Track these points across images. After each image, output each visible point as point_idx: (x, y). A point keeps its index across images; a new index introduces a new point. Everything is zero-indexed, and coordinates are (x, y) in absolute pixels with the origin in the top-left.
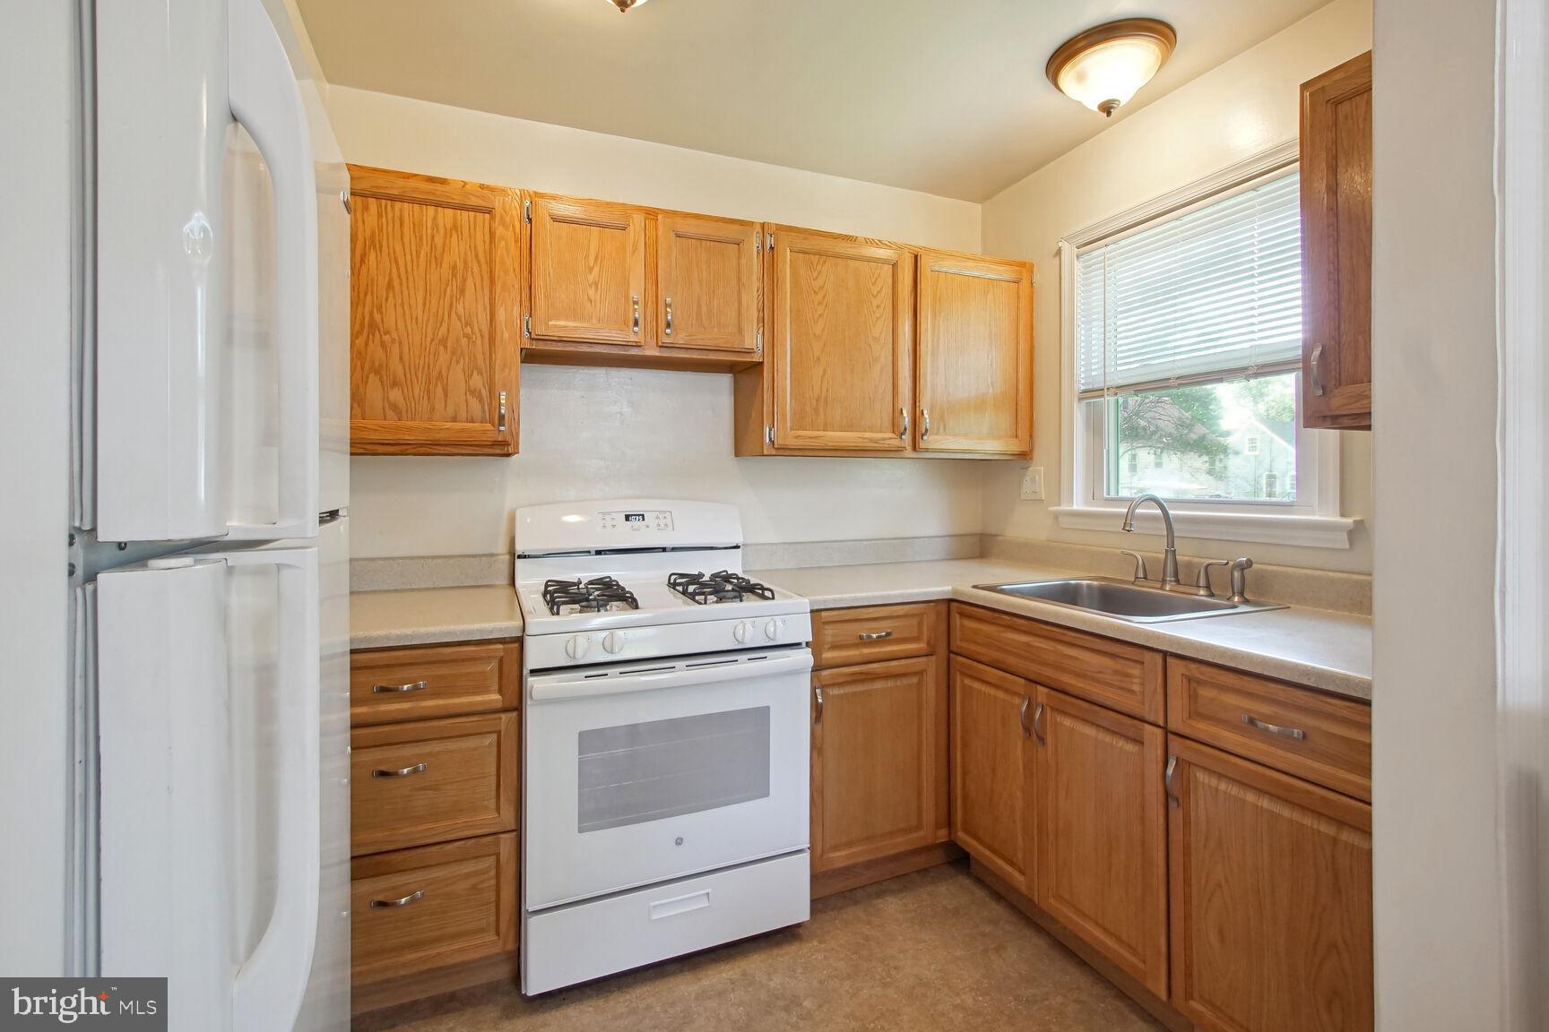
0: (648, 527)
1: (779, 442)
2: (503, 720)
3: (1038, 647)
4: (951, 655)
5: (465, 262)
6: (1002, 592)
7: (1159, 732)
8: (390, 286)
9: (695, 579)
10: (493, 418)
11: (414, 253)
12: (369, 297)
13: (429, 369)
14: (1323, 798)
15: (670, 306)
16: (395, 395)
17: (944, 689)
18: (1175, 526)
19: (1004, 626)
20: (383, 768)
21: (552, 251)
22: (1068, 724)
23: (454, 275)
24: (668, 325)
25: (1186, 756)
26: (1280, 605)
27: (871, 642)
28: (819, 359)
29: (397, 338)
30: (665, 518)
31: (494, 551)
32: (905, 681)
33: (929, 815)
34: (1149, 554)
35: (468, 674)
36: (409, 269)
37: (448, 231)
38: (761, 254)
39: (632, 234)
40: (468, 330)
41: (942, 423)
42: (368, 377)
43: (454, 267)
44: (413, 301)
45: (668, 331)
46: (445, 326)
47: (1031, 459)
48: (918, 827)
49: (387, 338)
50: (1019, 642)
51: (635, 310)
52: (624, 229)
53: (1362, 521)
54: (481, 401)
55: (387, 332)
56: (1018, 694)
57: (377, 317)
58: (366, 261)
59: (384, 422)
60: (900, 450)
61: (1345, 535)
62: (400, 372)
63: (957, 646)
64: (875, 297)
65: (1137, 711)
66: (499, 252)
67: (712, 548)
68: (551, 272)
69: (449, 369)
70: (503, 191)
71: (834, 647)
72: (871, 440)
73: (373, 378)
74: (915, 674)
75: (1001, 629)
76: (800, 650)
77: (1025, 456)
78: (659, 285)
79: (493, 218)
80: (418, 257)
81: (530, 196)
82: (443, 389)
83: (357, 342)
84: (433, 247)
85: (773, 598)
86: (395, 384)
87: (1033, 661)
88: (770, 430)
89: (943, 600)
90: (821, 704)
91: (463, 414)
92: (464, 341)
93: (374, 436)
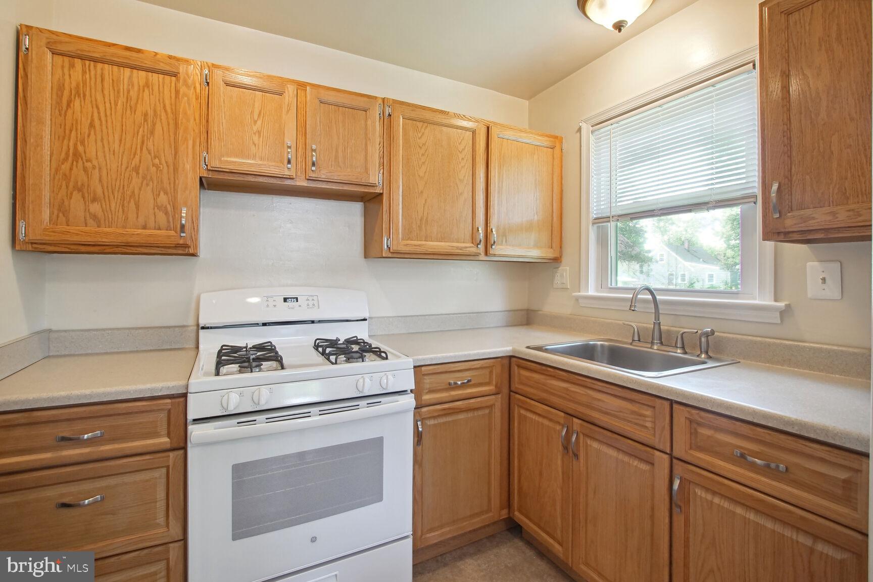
0: (300, 306)
1: (394, 248)
2: (171, 457)
3: (573, 392)
4: (511, 393)
5: (155, 111)
6: (546, 351)
7: (666, 457)
8: (92, 125)
9: (333, 343)
10: (176, 228)
11: (113, 102)
12: (74, 133)
13: (123, 188)
14: (802, 518)
15: (315, 151)
16: (95, 208)
17: (506, 416)
18: (660, 306)
19: (550, 376)
20: (66, 500)
21: (225, 107)
22: (596, 447)
23: (146, 120)
24: (313, 164)
25: (687, 476)
26: (733, 360)
27: (456, 387)
28: (422, 192)
29: (97, 165)
30: (313, 300)
31: (185, 324)
32: (480, 413)
33: (496, 502)
34: (641, 324)
35: (140, 423)
36: (108, 113)
37: (141, 88)
38: (382, 118)
39: (287, 98)
40: (156, 161)
41: (504, 238)
42: (71, 194)
43: (146, 115)
44: (111, 139)
45: (313, 168)
46: (137, 157)
47: (561, 262)
48: (489, 510)
49: (88, 165)
50: (560, 387)
51: (288, 153)
52: (281, 94)
53: (789, 304)
54: (166, 213)
55: (88, 160)
56: (559, 423)
57: (80, 148)
58: (72, 105)
59: (86, 228)
60: (477, 255)
61: (779, 313)
62: (99, 191)
63: (516, 388)
64: (461, 152)
65: (650, 443)
66: (182, 105)
67: (347, 321)
68: (224, 121)
69: (140, 189)
70: (187, 62)
71: (431, 391)
72: (457, 248)
73: (76, 196)
74: (487, 407)
75: (548, 378)
76: (406, 395)
77: (556, 260)
78: (307, 136)
79: (178, 80)
80: (116, 105)
81: (209, 67)
82: (135, 204)
83: (63, 167)
84: (128, 99)
85: (387, 358)
86: (95, 200)
87: (570, 400)
88: (388, 240)
89: (507, 356)
90: (421, 432)
91: (151, 223)
92: (153, 169)
93: (76, 239)
